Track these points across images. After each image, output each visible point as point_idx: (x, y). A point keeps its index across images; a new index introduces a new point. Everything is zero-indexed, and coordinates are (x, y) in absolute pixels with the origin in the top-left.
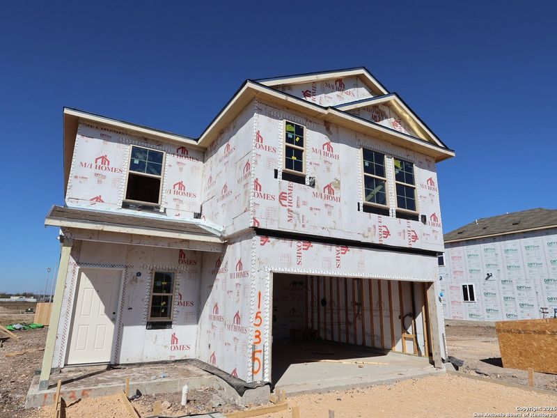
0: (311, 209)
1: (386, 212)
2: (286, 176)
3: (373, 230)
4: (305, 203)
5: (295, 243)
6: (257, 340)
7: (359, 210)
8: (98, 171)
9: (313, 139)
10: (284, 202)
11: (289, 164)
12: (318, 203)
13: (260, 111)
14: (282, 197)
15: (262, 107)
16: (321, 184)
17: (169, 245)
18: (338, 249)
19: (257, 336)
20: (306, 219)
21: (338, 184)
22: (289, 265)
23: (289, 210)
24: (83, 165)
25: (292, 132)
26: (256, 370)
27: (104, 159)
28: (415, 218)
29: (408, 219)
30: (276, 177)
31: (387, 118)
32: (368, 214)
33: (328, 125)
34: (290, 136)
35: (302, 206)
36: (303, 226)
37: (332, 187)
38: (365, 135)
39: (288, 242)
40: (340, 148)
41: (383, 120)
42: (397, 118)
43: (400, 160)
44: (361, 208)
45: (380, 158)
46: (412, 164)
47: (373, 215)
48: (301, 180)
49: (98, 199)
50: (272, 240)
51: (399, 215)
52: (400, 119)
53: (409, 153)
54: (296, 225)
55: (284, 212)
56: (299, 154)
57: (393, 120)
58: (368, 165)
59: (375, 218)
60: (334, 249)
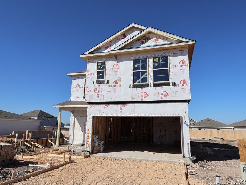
0: (107, 92)
1: (147, 86)
2: (97, 82)
3: (137, 95)
4: (104, 90)
5: (103, 105)
6: (88, 138)
7: (130, 88)
8: (77, 89)
9: (109, 64)
10: (96, 92)
11: (98, 77)
12: (111, 89)
13: (89, 62)
14: (96, 90)
15: (89, 60)
16: (111, 82)
18: (121, 105)
19: (88, 137)
20: (105, 96)
21: (120, 79)
22: (100, 113)
23: (98, 94)
24: (74, 88)
25: (100, 65)
26: (87, 147)
27: (78, 85)
28: (168, 84)
29: (161, 86)
30: (94, 83)
31: (150, 39)
32: (136, 88)
33: (116, 57)
34: (99, 67)
35: (103, 92)
36: (104, 99)
37: (117, 81)
39: (100, 105)
40: (122, 64)
41: (148, 41)
42: (158, 37)
43: (157, 58)
44: (131, 87)
45: (145, 61)
46: (167, 57)
48: (103, 82)
49: (78, 97)
50: (94, 105)
51: (155, 85)
52: (160, 37)
53: (166, 51)
54: (100, 99)
55: (96, 95)
56: (103, 72)
57: (155, 38)
58: (136, 67)
59: (139, 89)
60: (119, 105)
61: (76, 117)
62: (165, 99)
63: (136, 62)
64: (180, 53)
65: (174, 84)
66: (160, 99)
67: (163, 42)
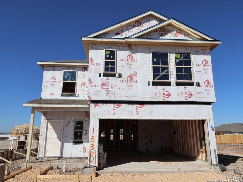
0: (119, 88)
1: (169, 84)
2: (105, 75)
3: (158, 94)
4: (115, 86)
5: (112, 105)
6: (92, 148)
7: (149, 85)
8: (52, 83)
9: (121, 55)
10: (104, 87)
11: (106, 69)
12: (124, 85)
13: (92, 48)
14: (103, 85)
15: (93, 46)
16: (125, 75)
17: (69, 110)
18: (137, 106)
20: (116, 94)
21: (136, 74)
22: (109, 115)
23: (107, 90)
24: (47, 82)
25: (109, 54)
27: (54, 78)
28: (192, 84)
29: (185, 86)
30: (100, 76)
31: (170, 32)
32: (156, 86)
33: (130, 46)
34: (108, 56)
35: (114, 88)
36: (115, 97)
37: (132, 76)
38: (154, 45)
39: (108, 105)
40: (138, 56)
41: (167, 34)
42: (178, 31)
43: (179, 54)
44: (151, 84)
45: (165, 55)
46: (189, 55)
47: (158, 87)
48: (114, 75)
49: (52, 94)
50: (99, 105)
51: (178, 84)
52: (180, 31)
53: (188, 48)
54: (110, 97)
55: (104, 92)
56: (113, 64)
57: (175, 32)
58: (156, 61)
59: (160, 88)
60: (135, 106)
61: (50, 121)
62: (189, 100)
63: (155, 55)
64: (202, 52)
65: (198, 85)
66: (184, 101)
67: (183, 37)
